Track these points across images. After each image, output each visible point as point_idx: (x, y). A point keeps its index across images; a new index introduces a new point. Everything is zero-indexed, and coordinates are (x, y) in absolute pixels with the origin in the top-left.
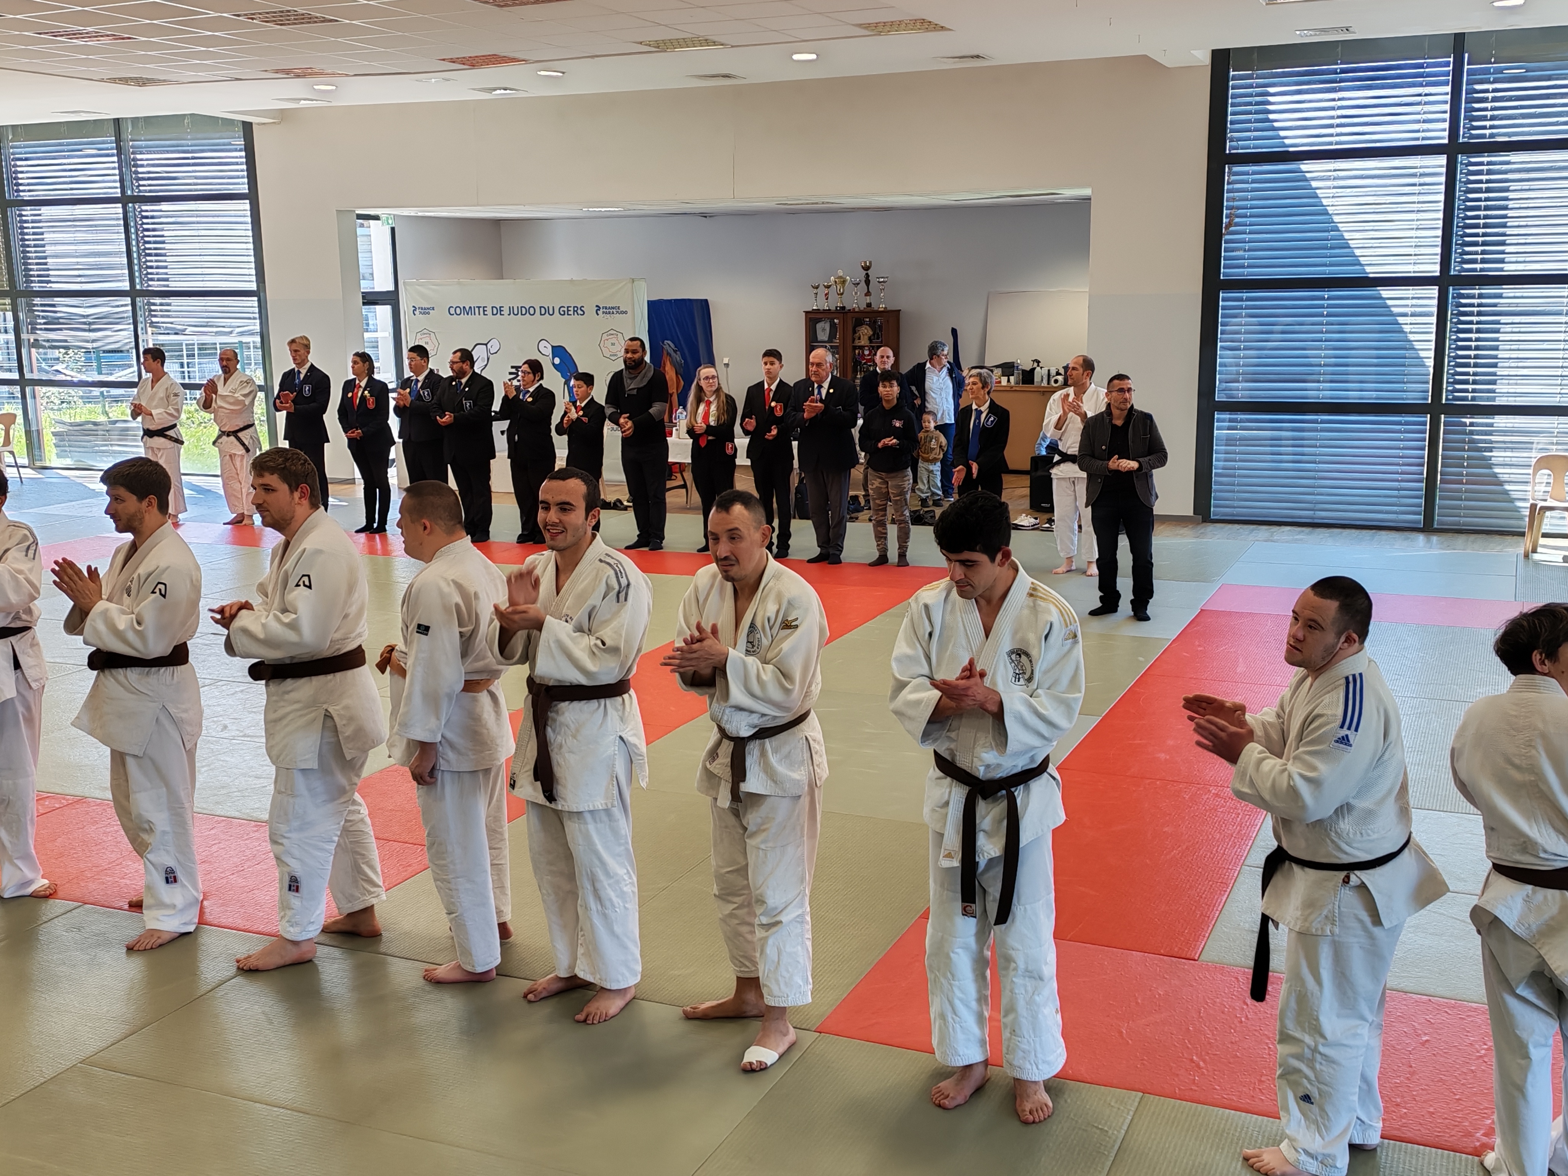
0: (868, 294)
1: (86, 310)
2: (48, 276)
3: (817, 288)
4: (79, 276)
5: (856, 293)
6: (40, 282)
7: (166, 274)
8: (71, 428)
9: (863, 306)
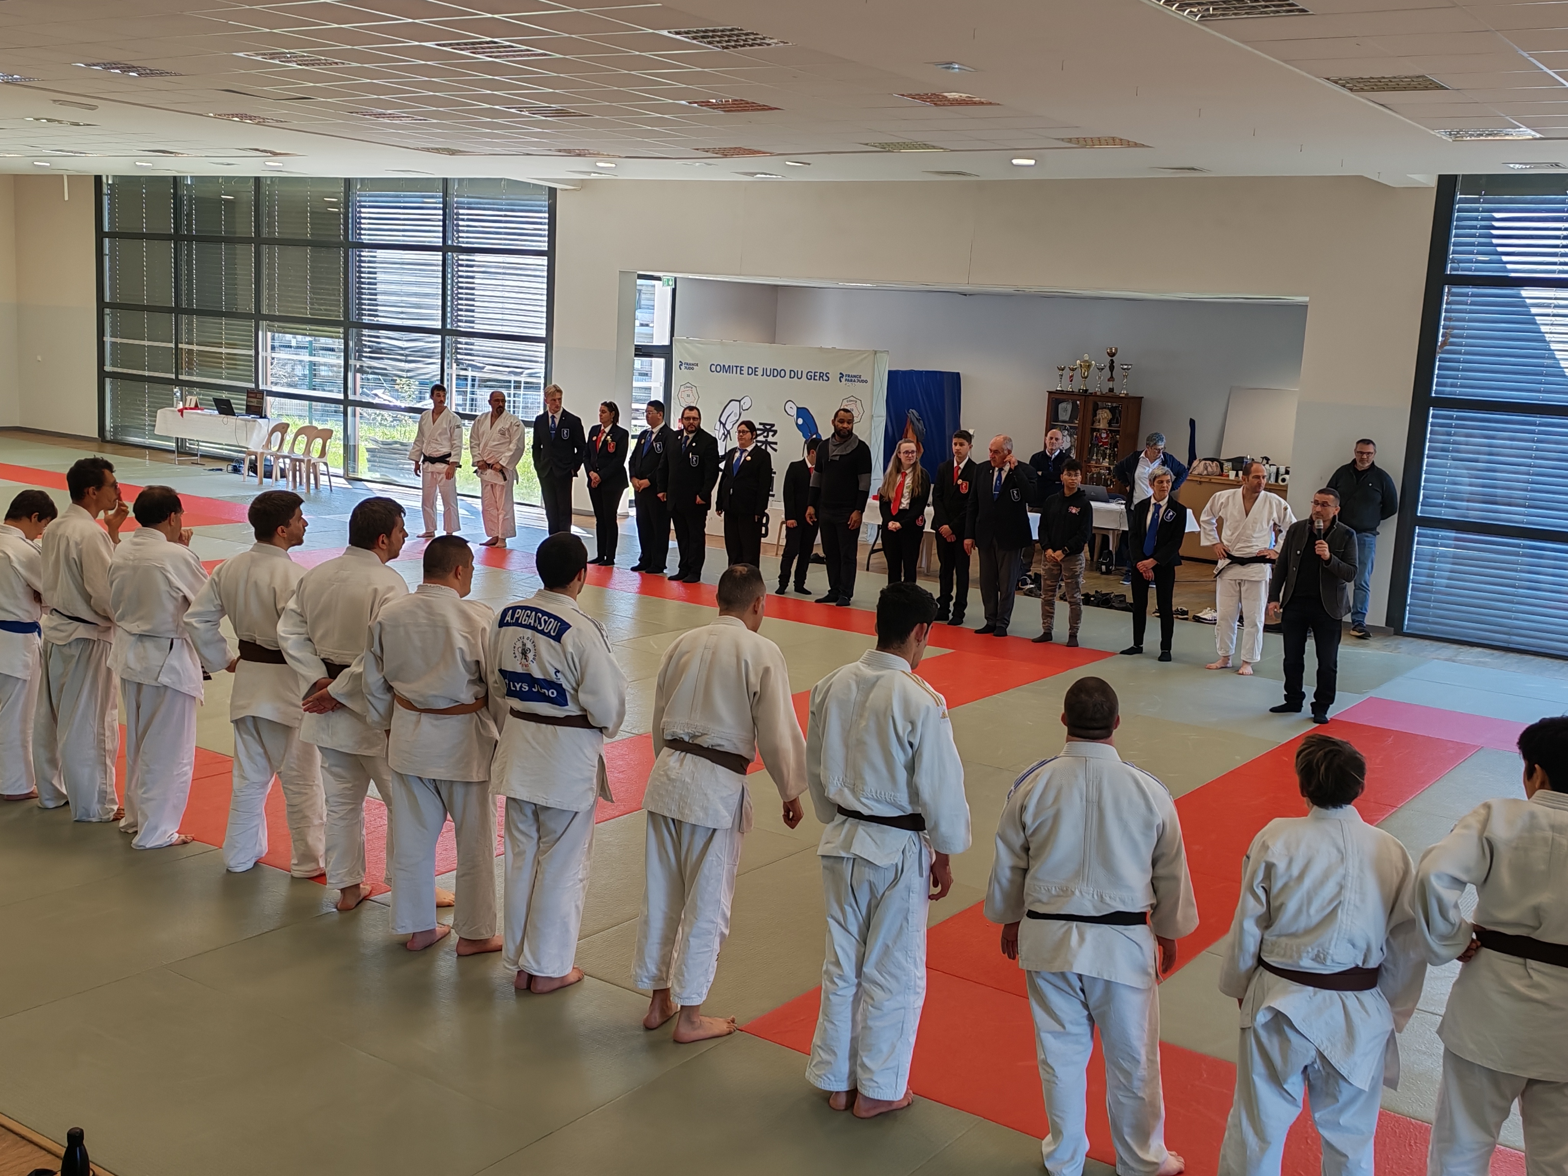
0: (1111, 379)
1: (405, 343)
2: (376, 311)
3: (1063, 370)
4: (402, 313)
5: (1100, 378)
6: (370, 315)
7: (473, 317)
8: (382, 446)
9: (1105, 391)
